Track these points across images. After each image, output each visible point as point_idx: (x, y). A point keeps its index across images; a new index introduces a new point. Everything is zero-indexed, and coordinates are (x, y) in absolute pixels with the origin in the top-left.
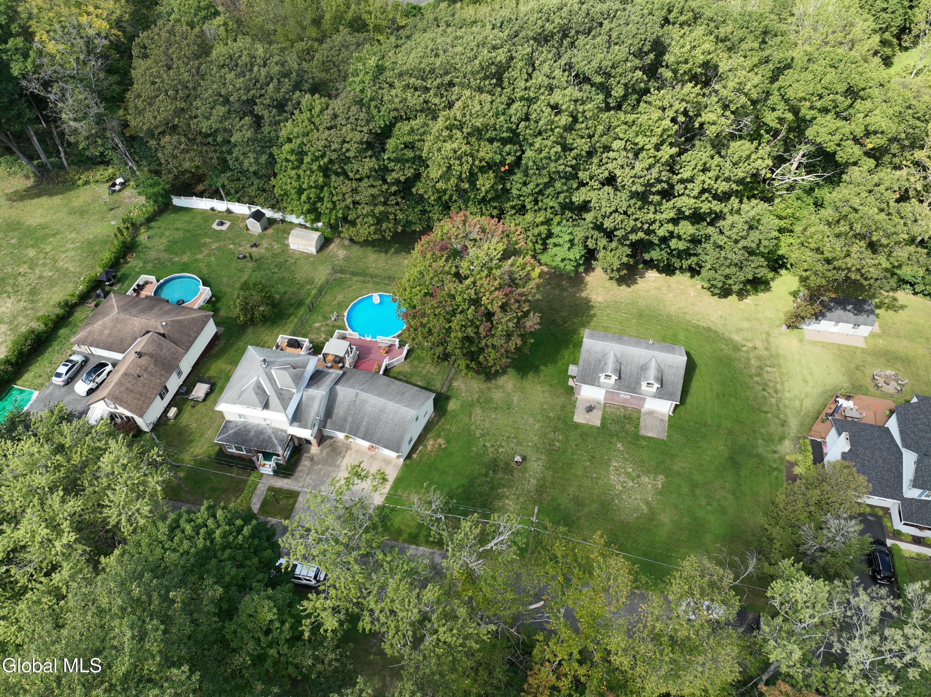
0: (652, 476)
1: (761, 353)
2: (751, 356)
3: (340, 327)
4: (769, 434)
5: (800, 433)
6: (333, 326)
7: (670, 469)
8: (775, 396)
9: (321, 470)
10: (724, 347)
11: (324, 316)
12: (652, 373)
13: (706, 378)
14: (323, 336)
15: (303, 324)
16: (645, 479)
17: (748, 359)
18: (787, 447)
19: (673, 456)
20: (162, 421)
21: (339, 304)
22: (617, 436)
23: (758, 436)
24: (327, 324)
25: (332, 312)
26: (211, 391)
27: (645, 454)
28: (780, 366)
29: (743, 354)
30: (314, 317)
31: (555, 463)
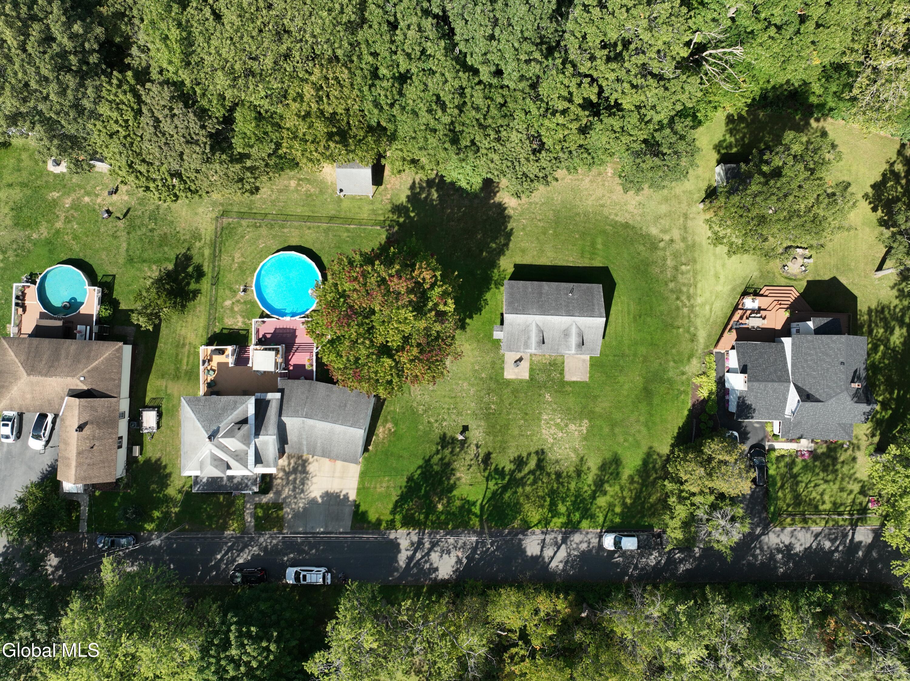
0: (578, 422)
1: (678, 247)
2: (668, 254)
3: (253, 303)
4: (679, 353)
5: (707, 347)
6: (245, 303)
7: (593, 412)
8: (688, 304)
9: (295, 479)
10: (641, 248)
11: (231, 289)
12: (574, 340)
13: (624, 298)
14: (240, 319)
15: (213, 305)
16: (572, 427)
17: (664, 259)
18: (694, 366)
19: (596, 397)
20: (131, 460)
21: (240, 267)
22: (545, 387)
23: (670, 357)
24: (238, 301)
25: (237, 282)
26: (160, 415)
27: (571, 401)
28: (695, 261)
29: (660, 253)
30: (221, 292)
31: (493, 427)
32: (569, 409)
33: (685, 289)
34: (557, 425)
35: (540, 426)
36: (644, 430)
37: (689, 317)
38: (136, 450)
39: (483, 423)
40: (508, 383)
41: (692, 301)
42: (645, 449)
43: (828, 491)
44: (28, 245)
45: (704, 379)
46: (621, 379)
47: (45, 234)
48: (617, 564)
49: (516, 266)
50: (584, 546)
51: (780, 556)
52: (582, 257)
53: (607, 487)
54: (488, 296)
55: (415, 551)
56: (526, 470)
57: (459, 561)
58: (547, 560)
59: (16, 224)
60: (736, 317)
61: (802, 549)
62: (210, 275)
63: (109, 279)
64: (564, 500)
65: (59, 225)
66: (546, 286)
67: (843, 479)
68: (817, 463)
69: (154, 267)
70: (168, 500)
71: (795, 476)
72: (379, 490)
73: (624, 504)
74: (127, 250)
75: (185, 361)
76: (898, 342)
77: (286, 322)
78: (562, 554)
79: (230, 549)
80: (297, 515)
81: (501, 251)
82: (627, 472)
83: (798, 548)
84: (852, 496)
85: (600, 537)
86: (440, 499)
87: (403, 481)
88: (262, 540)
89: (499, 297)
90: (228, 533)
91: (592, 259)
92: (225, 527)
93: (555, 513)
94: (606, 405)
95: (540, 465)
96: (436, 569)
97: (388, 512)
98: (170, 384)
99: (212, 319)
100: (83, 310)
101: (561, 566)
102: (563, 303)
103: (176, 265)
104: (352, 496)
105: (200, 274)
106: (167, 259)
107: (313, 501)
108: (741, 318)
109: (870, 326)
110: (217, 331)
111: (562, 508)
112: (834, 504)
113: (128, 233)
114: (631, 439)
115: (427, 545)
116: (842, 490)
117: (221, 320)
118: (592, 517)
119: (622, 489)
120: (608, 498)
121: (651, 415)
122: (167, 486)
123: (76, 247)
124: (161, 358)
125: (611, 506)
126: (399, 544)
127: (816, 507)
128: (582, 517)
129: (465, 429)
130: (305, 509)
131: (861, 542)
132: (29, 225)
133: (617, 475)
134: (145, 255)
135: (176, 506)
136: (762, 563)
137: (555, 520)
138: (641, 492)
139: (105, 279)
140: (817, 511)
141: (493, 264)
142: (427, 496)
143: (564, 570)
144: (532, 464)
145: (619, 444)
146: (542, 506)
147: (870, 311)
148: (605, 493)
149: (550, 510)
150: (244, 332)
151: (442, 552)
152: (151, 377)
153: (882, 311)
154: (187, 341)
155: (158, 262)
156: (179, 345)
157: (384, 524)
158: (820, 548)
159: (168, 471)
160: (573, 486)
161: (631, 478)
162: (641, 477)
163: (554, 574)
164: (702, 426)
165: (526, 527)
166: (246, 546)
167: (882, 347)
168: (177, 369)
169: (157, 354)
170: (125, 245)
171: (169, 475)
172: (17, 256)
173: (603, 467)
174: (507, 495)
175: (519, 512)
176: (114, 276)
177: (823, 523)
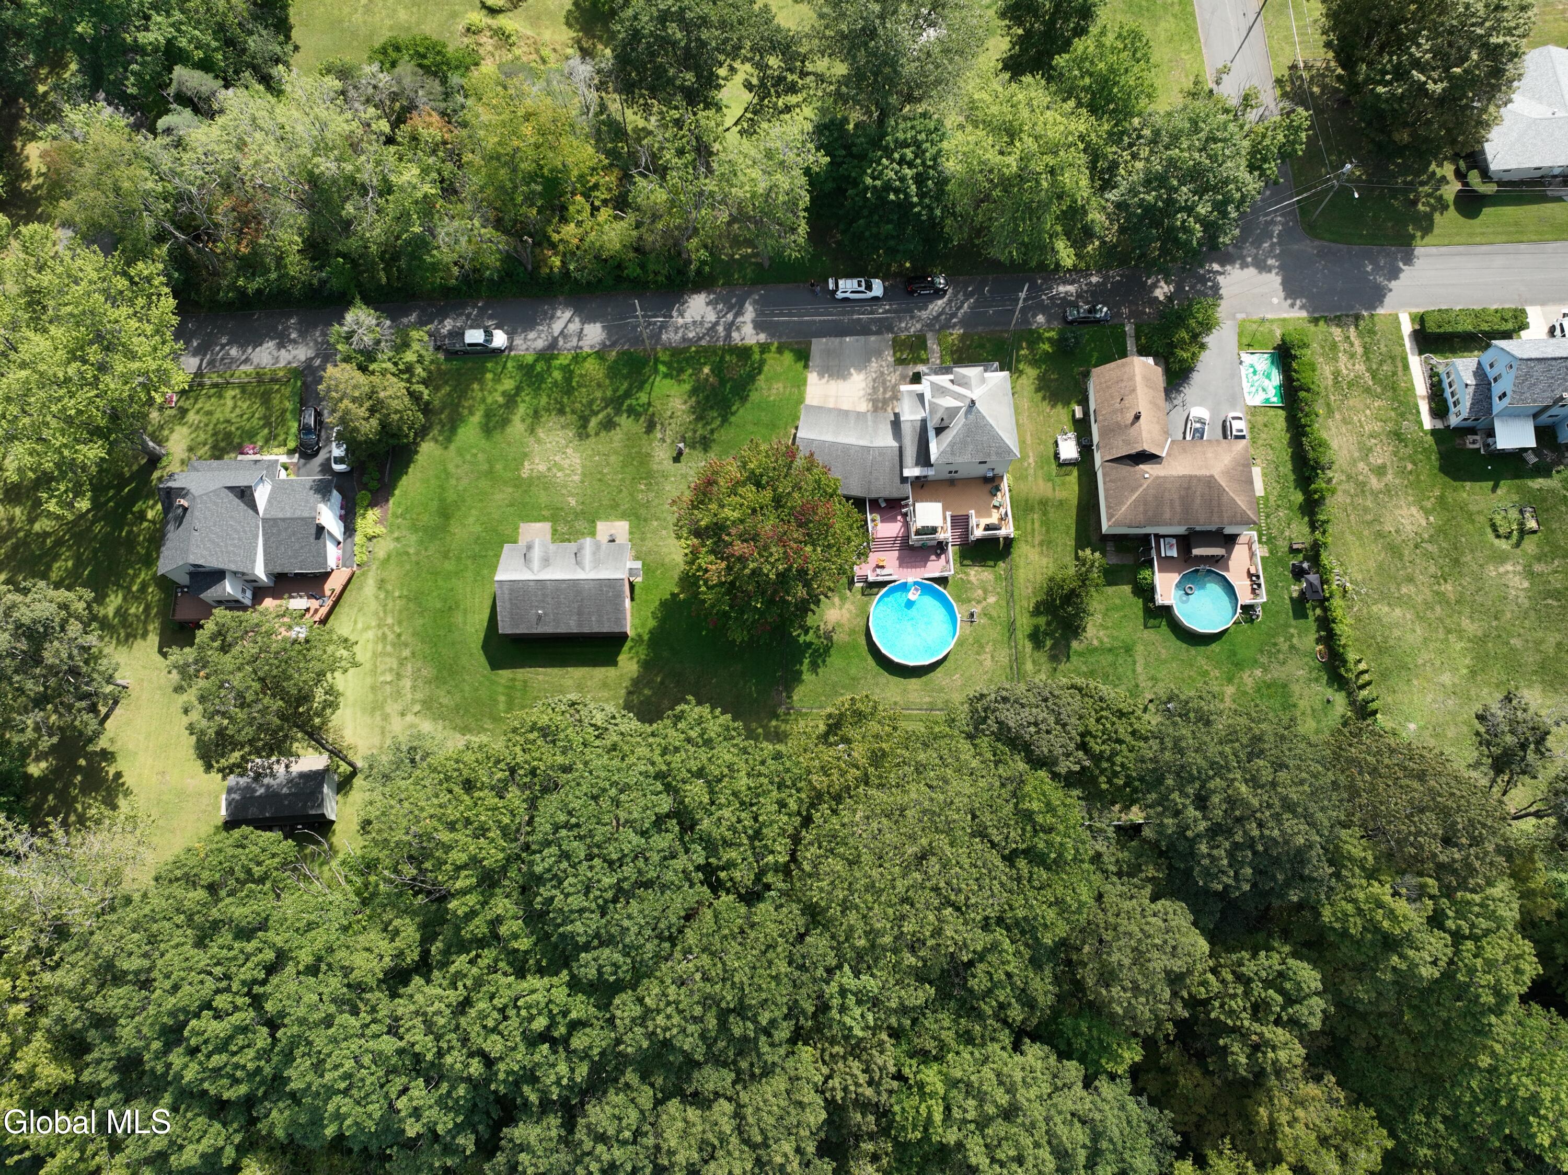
0: (534, 474)
1: (395, 706)
2: (409, 696)
3: (959, 599)
4: (401, 564)
5: (363, 574)
6: (969, 601)
7: (515, 486)
8: (386, 629)
9: (885, 392)
10: (445, 701)
11: (991, 618)
12: (536, 554)
13: (470, 629)
14: (973, 578)
15: (1010, 597)
16: (542, 468)
17: (414, 688)
18: (382, 548)
19: (512, 505)
20: (1084, 402)
21: (982, 646)
22: (577, 515)
23: (414, 558)
24: (979, 602)
25: (984, 627)
26: (1057, 456)
27: (543, 499)
28: (373, 688)
29: (419, 696)
30: (1003, 614)
31: (641, 463)
32: (546, 489)
33: (389, 648)
34: (561, 469)
35: (583, 466)
36: (451, 468)
37: (385, 612)
38: (1079, 414)
39: (655, 467)
40: (623, 516)
41: (380, 633)
42: (453, 447)
43: (228, 410)
44: (1264, 660)
45: (370, 532)
46: (478, 529)
47: (1245, 676)
48: (491, 317)
49: (614, 663)
50: (532, 335)
51: (293, 336)
52: (525, 682)
53: (501, 400)
54: (652, 623)
55: (733, 323)
56: (601, 416)
57: (681, 315)
58: (577, 319)
59: (1285, 686)
60: (323, 611)
61: (265, 345)
62: (1020, 635)
63: (1152, 622)
64: (555, 383)
65: (1230, 690)
66: (570, 625)
67: (207, 425)
68: (236, 440)
69: (1095, 642)
70: (1034, 363)
71: (268, 424)
72: (780, 385)
73: (481, 381)
74: (1135, 662)
75: (1037, 525)
76: (112, 597)
77: (912, 576)
78: (557, 327)
79: (954, 315)
80: (879, 354)
81: (637, 684)
82: (477, 418)
83: (270, 345)
84: (197, 406)
85: (510, 348)
86: (707, 380)
87: (754, 396)
88: (919, 326)
89: (637, 621)
90: (958, 331)
91: (513, 680)
92: (962, 338)
93: (567, 371)
94: (498, 497)
95: (584, 421)
96: (708, 304)
97: (769, 362)
98: (1049, 493)
99: (1010, 578)
100: (1175, 577)
101: (559, 313)
102: (549, 600)
103: (1068, 647)
104: (812, 378)
105: (1036, 637)
106: (1080, 654)
107: (859, 369)
108: (316, 611)
109: (148, 616)
110: (1001, 564)
111: (557, 375)
112: (220, 396)
113: (1137, 686)
114: (468, 457)
115: (720, 329)
116: (209, 413)
117: (998, 578)
118: (522, 367)
119: (483, 400)
120: (500, 388)
121: (442, 488)
122: (1039, 378)
123: (1201, 661)
124: (1069, 527)
125: (497, 380)
126: (755, 328)
127: (243, 391)
128: (532, 367)
129: (677, 459)
130: (869, 361)
131: (194, 355)
132: (1269, 687)
133: (488, 415)
134: (1110, 658)
135: (1025, 356)
136: (315, 327)
137: (566, 362)
138: (459, 397)
139: (1157, 622)
140: (243, 387)
141: (646, 666)
142: (723, 382)
143: (555, 309)
144: (593, 422)
145: (484, 451)
146: (581, 376)
147: (144, 636)
148: (504, 394)
149: (571, 372)
150: (966, 562)
151: (702, 323)
152: (1075, 502)
153: (128, 636)
154: (1038, 549)
155: (1092, 651)
156: (1047, 544)
157: (773, 348)
158: (243, 346)
159: (1040, 395)
160: (544, 400)
161: (471, 413)
162: (459, 414)
163: (567, 305)
164: (377, 475)
165: (600, 354)
166: (937, 318)
167: (135, 588)
168: (1045, 513)
169: (1073, 531)
170: (1139, 669)
171: (1038, 390)
172: (1275, 644)
173: (505, 422)
174: (625, 385)
175: (610, 368)
176: (1146, 627)
177: (237, 374)
